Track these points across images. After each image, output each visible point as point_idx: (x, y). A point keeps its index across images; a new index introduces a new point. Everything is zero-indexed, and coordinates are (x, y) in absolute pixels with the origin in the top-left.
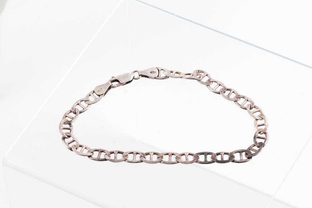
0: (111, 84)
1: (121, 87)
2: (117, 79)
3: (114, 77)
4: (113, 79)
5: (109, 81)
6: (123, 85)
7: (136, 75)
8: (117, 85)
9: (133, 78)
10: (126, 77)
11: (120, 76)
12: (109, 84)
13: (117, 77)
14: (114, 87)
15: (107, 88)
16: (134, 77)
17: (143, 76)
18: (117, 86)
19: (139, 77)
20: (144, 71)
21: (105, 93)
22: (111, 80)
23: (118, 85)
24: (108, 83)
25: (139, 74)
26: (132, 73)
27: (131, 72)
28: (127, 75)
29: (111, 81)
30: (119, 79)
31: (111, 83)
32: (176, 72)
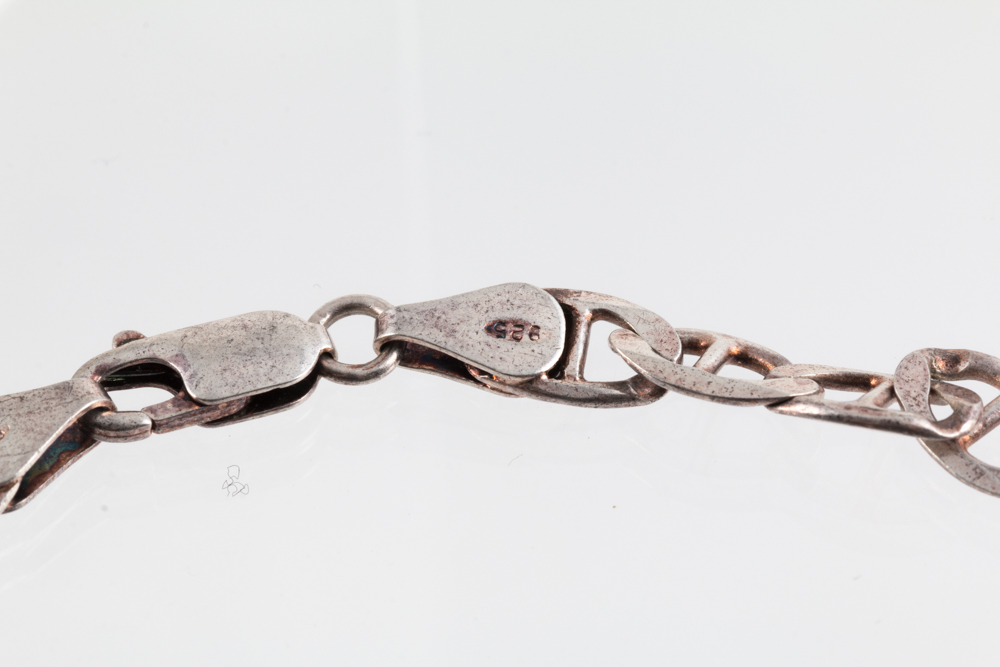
0: (97, 401)
1: (194, 436)
2: (165, 354)
3: (138, 337)
4: (129, 355)
5: (86, 366)
6: (208, 416)
7: (354, 342)
8: (151, 410)
9: (319, 371)
10: (252, 352)
11: (197, 330)
12: (79, 400)
13: (162, 340)
14: (124, 432)
15: (51, 429)
16: (328, 355)
17: (416, 356)
18: (156, 427)
19: (377, 362)
20: (430, 313)
21: (29, 485)
22: (109, 361)
23: (162, 416)
24: (64, 390)
25: (378, 330)
26: (314, 319)
27: (304, 309)
28: (265, 334)
29: (100, 371)
30: (180, 357)
31: (95, 389)
32: (735, 350)
